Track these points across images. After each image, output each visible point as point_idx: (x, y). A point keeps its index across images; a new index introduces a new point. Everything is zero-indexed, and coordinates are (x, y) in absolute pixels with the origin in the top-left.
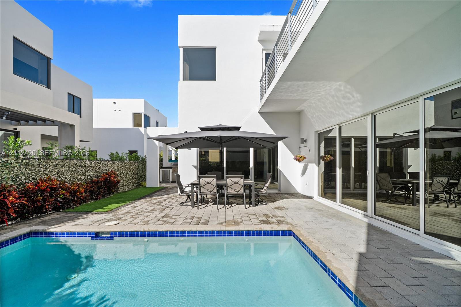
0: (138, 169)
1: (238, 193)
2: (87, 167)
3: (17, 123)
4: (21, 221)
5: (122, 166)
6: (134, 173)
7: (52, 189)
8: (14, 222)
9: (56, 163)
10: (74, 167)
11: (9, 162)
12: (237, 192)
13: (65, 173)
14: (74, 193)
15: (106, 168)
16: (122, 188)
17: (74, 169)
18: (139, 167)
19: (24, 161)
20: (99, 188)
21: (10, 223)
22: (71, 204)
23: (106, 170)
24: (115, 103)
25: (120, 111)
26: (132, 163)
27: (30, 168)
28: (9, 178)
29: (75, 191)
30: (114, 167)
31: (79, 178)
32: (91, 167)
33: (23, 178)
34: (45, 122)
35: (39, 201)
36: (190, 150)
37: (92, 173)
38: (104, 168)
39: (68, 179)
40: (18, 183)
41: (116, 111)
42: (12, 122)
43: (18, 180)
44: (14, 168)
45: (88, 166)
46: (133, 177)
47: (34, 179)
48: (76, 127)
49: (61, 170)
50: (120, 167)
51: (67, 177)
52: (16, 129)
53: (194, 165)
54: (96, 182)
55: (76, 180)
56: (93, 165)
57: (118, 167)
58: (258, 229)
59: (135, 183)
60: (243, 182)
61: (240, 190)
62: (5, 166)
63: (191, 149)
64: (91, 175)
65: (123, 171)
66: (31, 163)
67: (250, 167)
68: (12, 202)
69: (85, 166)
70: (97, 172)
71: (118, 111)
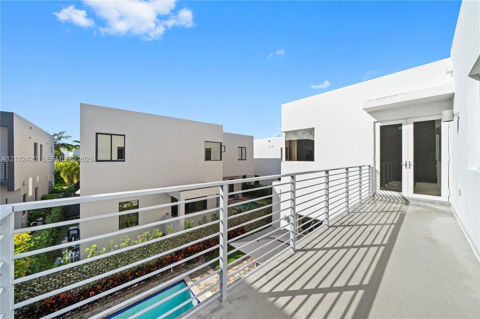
24: (269, 141)
25: (273, 147)
41: (270, 147)
71: (271, 147)
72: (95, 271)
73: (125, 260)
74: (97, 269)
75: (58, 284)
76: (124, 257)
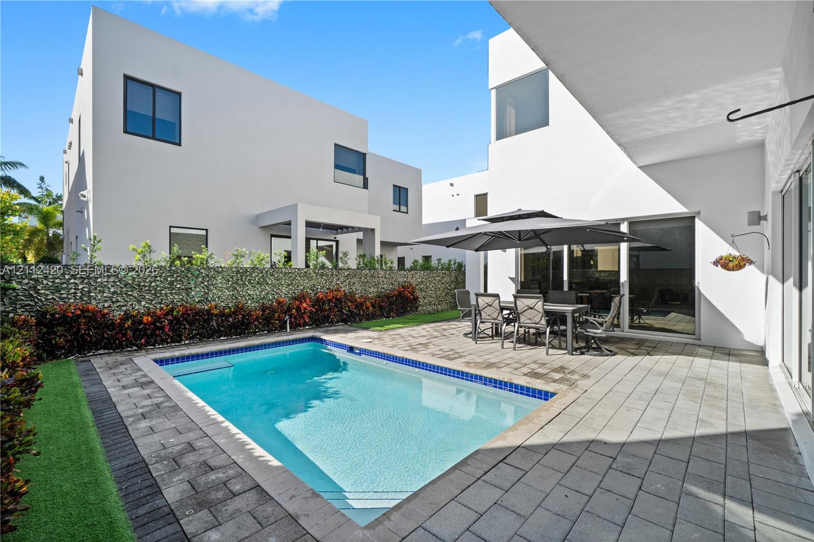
0: (456, 282)
1: (538, 325)
2: (380, 278)
3: (336, 231)
4: (315, 328)
5: (429, 277)
6: (449, 287)
7: (336, 299)
8: (311, 327)
9: (348, 273)
10: (366, 278)
11: (309, 272)
12: (536, 324)
13: (356, 284)
14: (359, 306)
15: (405, 280)
16: (429, 307)
17: (366, 280)
18: (457, 280)
19: (320, 271)
20: (391, 304)
21: (307, 327)
22: (357, 319)
23: (405, 283)
24: (452, 185)
25: (458, 195)
26: (445, 274)
27: (325, 277)
28: (309, 287)
29: (362, 304)
30: (415, 279)
31: (371, 290)
32: (385, 278)
33: (319, 287)
34: (348, 229)
35: (326, 311)
36: (505, 251)
37: (386, 286)
38: (401, 280)
39: (360, 291)
40: (315, 292)
41: (453, 196)
42: (334, 231)
43: (315, 289)
44: (312, 277)
45: (382, 277)
46: (446, 294)
47: (328, 289)
48: (376, 230)
49: (352, 281)
50: (426, 279)
51: (358, 289)
52: (335, 238)
53: (510, 277)
54: (388, 297)
55: (368, 293)
56: (387, 276)
57: (423, 278)
58: (506, 380)
59: (450, 302)
60: (541, 307)
61: (540, 321)
62: (306, 276)
63: (507, 250)
64: (385, 288)
65: (430, 284)
66: (325, 274)
67: (621, 282)
68: (305, 309)
69: (378, 277)
70: (393, 284)
71: (455, 195)
72: (147, 288)
73: (202, 285)
74: (152, 285)
75: (81, 292)
76: (200, 279)
